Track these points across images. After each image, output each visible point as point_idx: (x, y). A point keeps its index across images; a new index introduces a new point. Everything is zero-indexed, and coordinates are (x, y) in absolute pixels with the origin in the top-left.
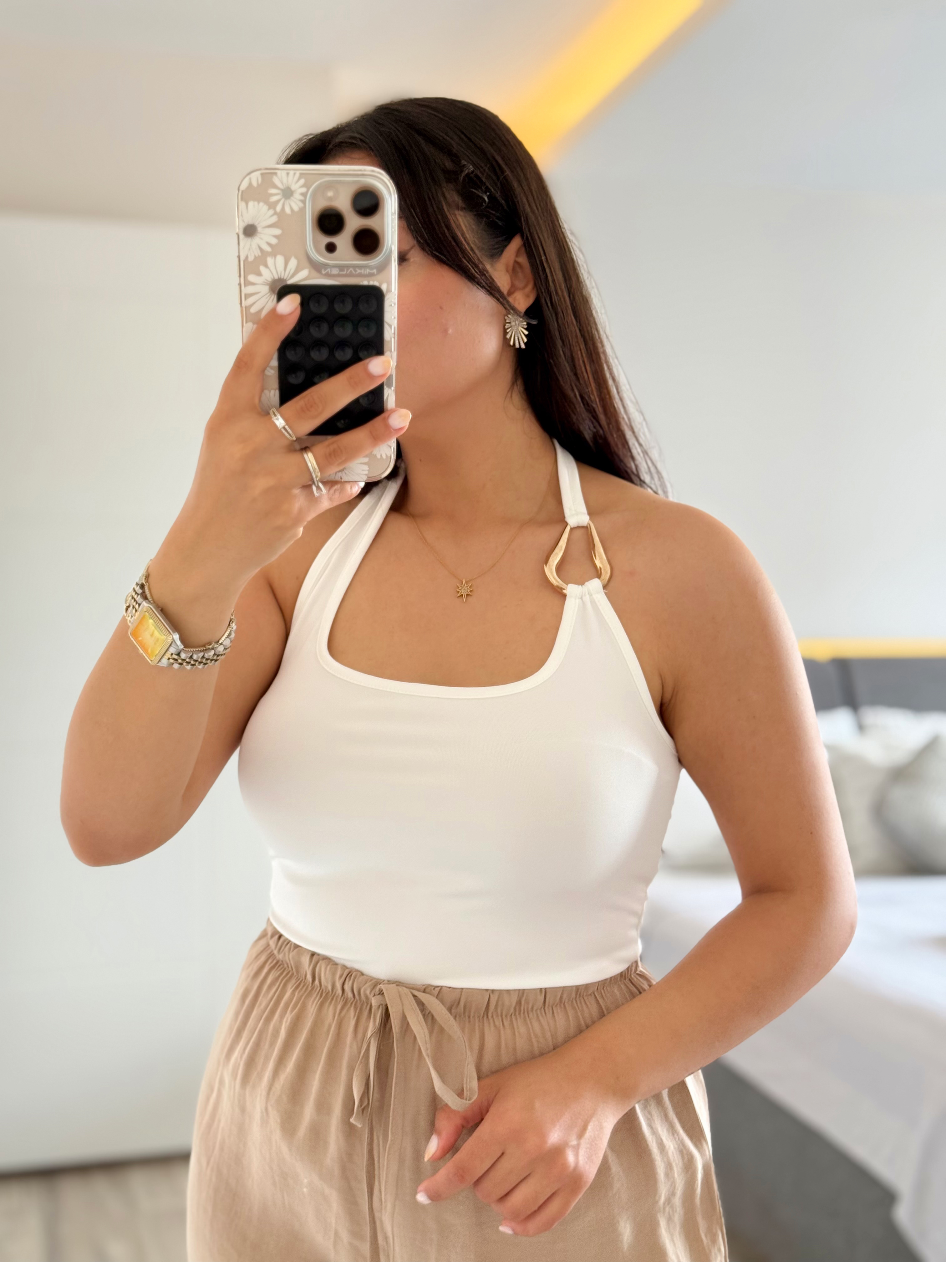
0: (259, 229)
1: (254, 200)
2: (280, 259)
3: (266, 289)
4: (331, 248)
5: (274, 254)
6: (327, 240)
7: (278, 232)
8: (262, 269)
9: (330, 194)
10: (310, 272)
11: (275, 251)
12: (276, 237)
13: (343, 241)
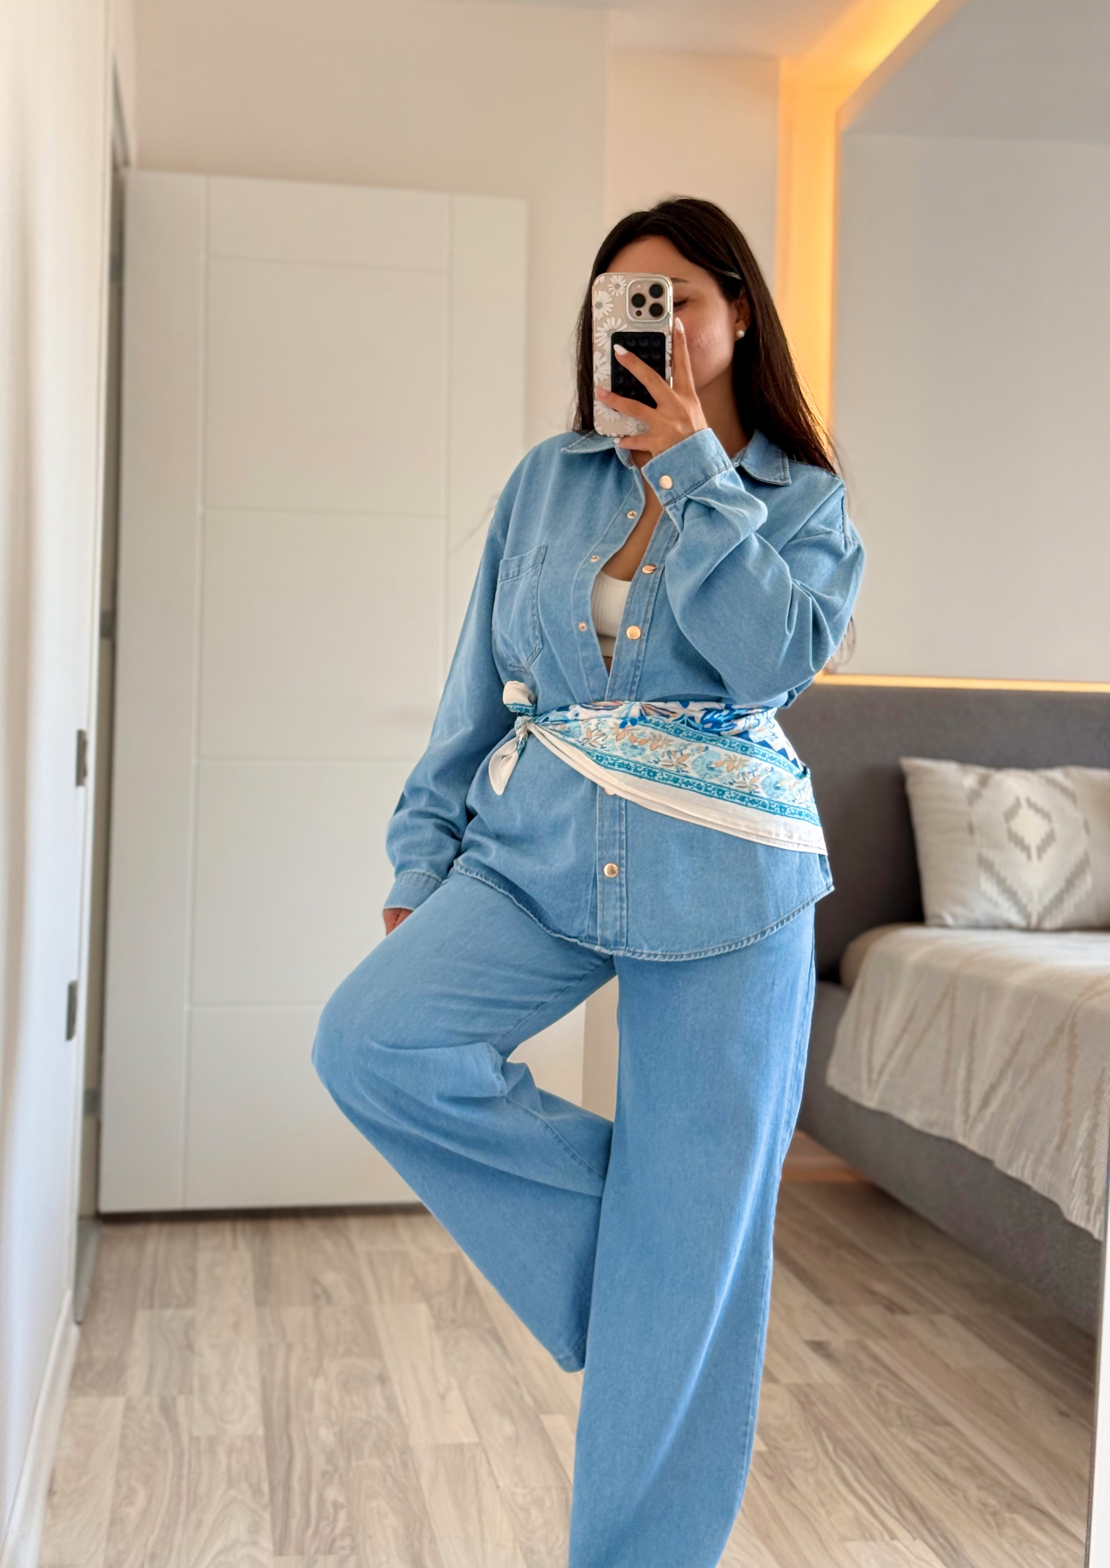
0: (603, 305)
1: (601, 290)
2: (613, 319)
3: (606, 335)
4: (639, 313)
5: (610, 317)
6: (637, 309)
7: (612, 306)
8: (604, 324)
9: (639, 286)
10: (628, 326)
11: (611, 315)
12: (611, 308)
13: (645, 310)
